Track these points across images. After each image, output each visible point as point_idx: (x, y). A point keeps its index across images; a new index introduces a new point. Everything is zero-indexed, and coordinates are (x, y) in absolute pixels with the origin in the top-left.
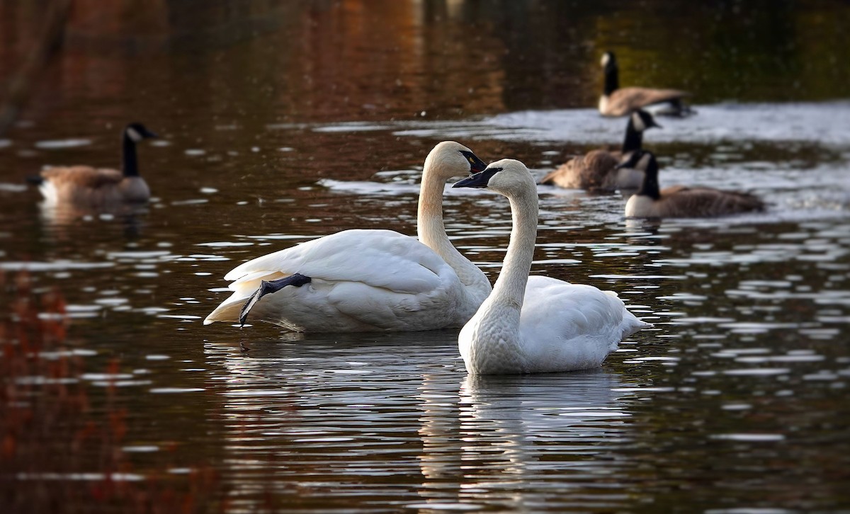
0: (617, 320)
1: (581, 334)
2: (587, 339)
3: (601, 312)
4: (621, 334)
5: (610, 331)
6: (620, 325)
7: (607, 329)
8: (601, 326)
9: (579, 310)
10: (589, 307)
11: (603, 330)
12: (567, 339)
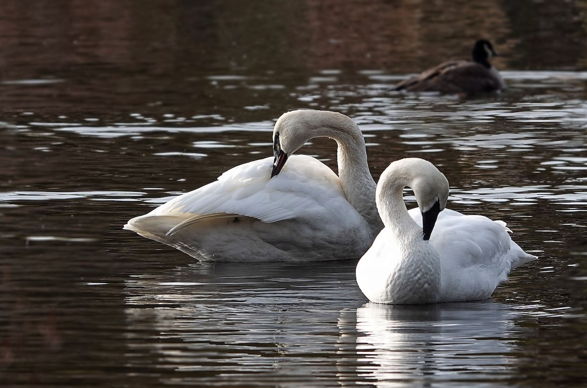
0: (507, 248)
1: (475, 264)
2: (481, 269)
3: (493, 242)
4: (510, 264)
5: (501, 260)
6: (508, 254)
7: (498, 258)
8: (493, 256)
9: (473, 240)
10: (482, 236)
11: (494, 260)
12: (465, 267)
